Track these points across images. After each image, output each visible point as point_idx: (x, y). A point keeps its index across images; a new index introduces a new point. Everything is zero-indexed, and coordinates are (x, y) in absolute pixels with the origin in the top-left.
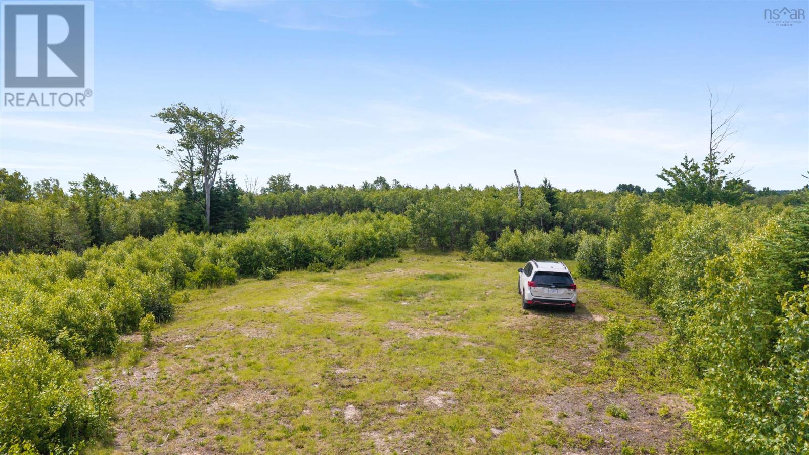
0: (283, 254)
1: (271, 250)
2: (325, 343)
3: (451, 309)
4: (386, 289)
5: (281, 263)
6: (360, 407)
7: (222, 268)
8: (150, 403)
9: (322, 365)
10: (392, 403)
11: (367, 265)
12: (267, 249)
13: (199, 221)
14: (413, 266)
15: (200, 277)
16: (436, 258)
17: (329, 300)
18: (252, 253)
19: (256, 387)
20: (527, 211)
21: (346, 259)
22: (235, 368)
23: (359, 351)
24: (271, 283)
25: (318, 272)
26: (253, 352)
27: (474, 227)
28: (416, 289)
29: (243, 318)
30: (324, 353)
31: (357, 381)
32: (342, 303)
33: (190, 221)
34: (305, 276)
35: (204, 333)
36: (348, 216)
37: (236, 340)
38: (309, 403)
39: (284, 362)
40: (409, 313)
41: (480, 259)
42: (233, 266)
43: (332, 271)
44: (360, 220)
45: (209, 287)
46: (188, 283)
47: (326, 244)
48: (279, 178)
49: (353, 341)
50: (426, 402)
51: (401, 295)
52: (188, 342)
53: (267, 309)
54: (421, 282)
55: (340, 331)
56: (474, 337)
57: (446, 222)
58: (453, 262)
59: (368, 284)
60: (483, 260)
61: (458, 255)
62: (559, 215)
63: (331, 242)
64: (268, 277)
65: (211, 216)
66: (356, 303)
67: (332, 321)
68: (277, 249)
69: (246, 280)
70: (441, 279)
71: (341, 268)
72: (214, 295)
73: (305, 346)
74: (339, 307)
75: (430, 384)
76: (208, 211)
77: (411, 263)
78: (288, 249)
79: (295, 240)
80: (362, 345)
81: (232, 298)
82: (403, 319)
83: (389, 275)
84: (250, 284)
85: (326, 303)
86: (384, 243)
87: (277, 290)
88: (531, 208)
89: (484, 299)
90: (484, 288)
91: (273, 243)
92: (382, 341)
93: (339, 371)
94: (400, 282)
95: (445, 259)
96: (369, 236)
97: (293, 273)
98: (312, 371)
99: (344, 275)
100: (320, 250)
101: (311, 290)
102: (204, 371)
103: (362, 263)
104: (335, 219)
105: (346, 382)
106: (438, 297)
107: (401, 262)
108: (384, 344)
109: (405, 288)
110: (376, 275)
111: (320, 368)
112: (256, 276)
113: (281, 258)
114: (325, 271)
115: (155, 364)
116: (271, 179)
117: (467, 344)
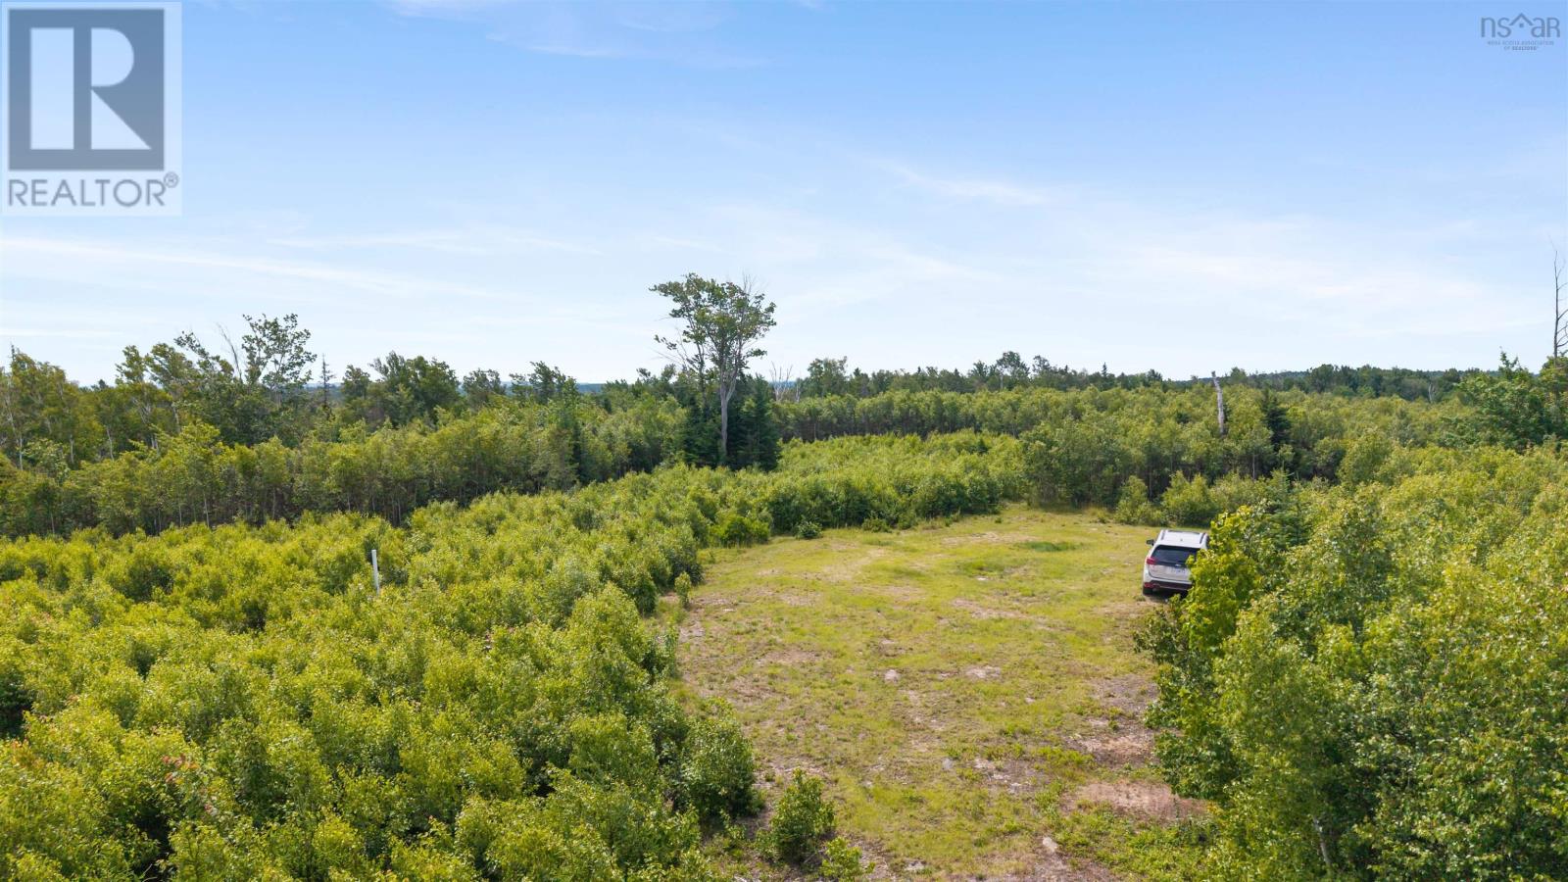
0: (829, 505)
1: (813, 499)
2: (875, 616)
3: (1041, 589)
4: (961, 559)
5: (826, 517)
6: (901, 672)
7: (752, 521)
8: (704, 655)
9: (869, 636)
10: (935, 671)
11: (947, 525)
12: (808, 497)
13: (714, 449)
14: (1017, 529)
15: (726, 532)
16: (1058, 517)
17: (885, 569)
18: (790, 501)
19: (800, 649)
20: (1229, 443)
21: (918, 515)
22: (779, 631)
23: (911, 626)
24: (813, 544)
25: (876, 531)
26: (796, 619)
27: (1129, 469)
28: (1005, 561)
29: (782, 585)
30: (872, 625)
31: (903, 652)
32: (900, 574)
33: (699, 448)
34: (856, 536)
35: (742, 598)
36: (935, 439)
37: (777, 606)
38: (852, 665)
39: (830, 629)
40: (984, 591)
41: (1129, 522)
42: (765, 519)
43: (895, 531)
44: (953, 449)
45: (737, 545)
46: (711, 539)
47: (890, 492)
48: (828, 364)
49: (907, 616)
50: (968, 673)
51: (981, 569)
52: (726, 606)
53: (809, 575)
54: (1017, 553)
55: (893, 604)
56: (1055, 621)
57: (1078, 460)
58: (1083, 524)
59: (941, 552)
60: (1134, 524)
61: (1094, 514)
62: (1287, 451)
63: (897, 488)
64: (809, 535)
65: (728, 440)
66: (919, 574)
67: (886, 594)
68: (822, 497)
69: (781, 538)
70: (1048, 550)
71: (908, 527)
72: (745, 556)
73: (852, 618)
74: (896, 578)
75: (979, 660)
76: (724, 434)
77: (1015, 524)
78: (836, 498)
79: (848, 486)
80: (915, 621)
81: (767, 560)
82: (972, 596)
83: (974, 541)
84: (787, 544)
85: (880, 573)
86: (978, 492)
87: (820, 553)
88: (1238, 439)
89: (1095, 579)
90: (1105, 565)
91: (816, 488)
92: (940, 618)
93: (886, 642)
94: (986, 551)
95: (1069, 519)
96: (953, 481)
97: (842, 532)
98: (857, 640)
99: (911, 538)
100: (881, 500)
101: (864, 556)
102: (748, 633)
103: (939, 522)
104: (913, 445)
105: (891, 652)
106: (1032, 573)
107: (999, 522)
108: (942, 622)
109: (991, 560)
110: (956, 540)
111: (866, 638)
112: (794, 533)
113: (826, 510)
114: (886, 531)
115: (698, 624)
116: (814, 365)
117: (1040, 628)
